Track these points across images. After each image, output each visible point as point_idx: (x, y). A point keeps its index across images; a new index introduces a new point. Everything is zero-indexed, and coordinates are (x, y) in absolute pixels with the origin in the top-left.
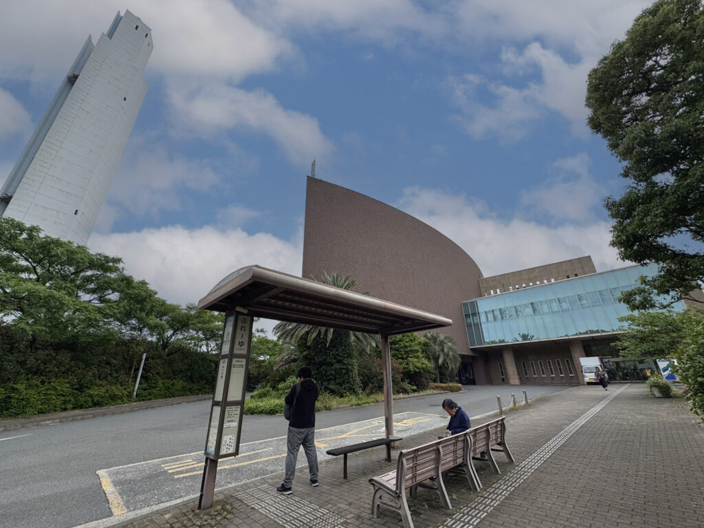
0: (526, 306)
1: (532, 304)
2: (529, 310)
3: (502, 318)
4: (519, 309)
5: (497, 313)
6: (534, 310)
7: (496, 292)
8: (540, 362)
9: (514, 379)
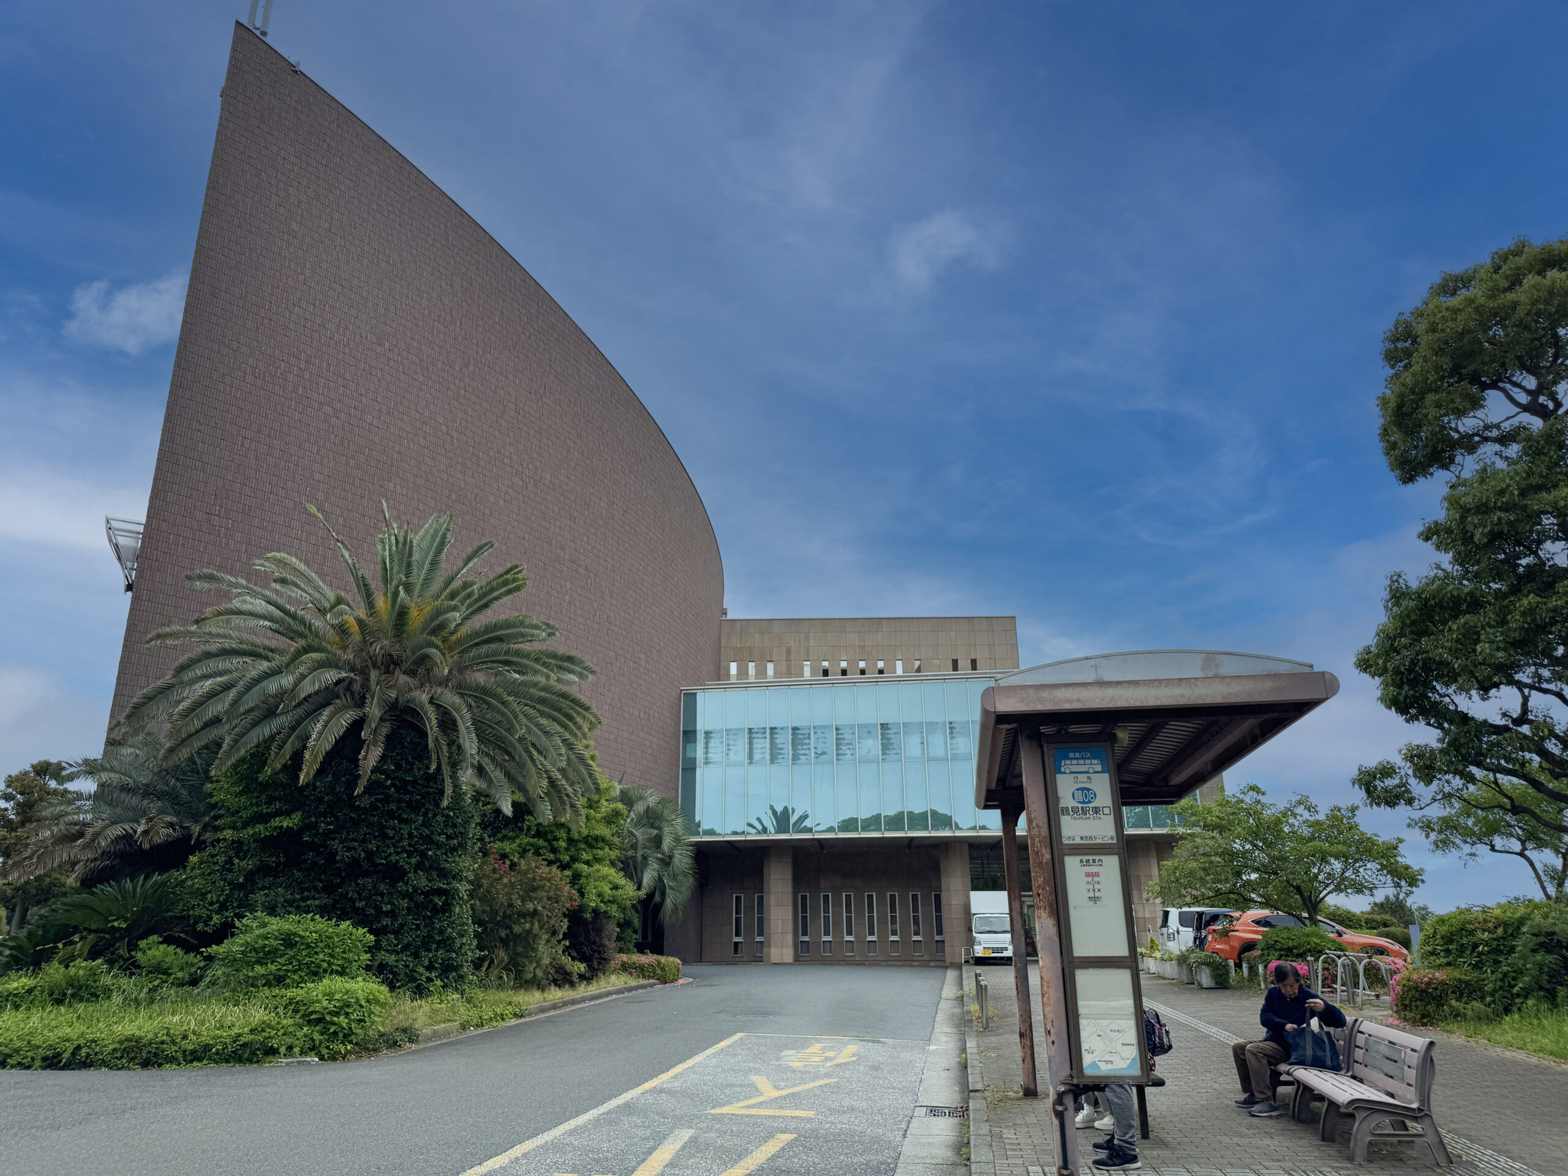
0: (866, 730)
1: (884, 727)
2: (872, 745)
3: (795, 757)
4: (848, 736)
5: (784, 740)
6: (886, 747)
7: (761, 672)
8: (848, 897)
9: (782, 948)
